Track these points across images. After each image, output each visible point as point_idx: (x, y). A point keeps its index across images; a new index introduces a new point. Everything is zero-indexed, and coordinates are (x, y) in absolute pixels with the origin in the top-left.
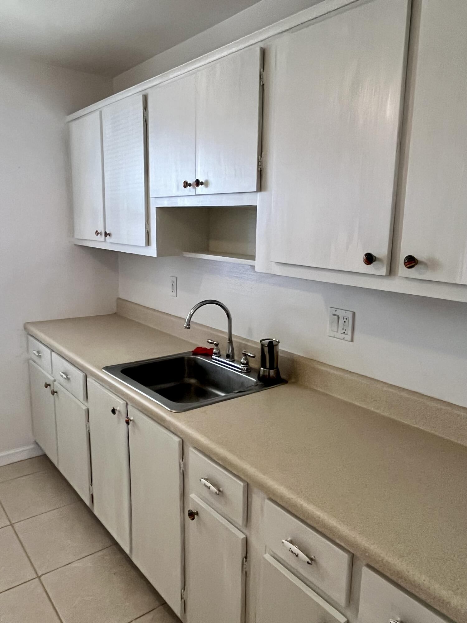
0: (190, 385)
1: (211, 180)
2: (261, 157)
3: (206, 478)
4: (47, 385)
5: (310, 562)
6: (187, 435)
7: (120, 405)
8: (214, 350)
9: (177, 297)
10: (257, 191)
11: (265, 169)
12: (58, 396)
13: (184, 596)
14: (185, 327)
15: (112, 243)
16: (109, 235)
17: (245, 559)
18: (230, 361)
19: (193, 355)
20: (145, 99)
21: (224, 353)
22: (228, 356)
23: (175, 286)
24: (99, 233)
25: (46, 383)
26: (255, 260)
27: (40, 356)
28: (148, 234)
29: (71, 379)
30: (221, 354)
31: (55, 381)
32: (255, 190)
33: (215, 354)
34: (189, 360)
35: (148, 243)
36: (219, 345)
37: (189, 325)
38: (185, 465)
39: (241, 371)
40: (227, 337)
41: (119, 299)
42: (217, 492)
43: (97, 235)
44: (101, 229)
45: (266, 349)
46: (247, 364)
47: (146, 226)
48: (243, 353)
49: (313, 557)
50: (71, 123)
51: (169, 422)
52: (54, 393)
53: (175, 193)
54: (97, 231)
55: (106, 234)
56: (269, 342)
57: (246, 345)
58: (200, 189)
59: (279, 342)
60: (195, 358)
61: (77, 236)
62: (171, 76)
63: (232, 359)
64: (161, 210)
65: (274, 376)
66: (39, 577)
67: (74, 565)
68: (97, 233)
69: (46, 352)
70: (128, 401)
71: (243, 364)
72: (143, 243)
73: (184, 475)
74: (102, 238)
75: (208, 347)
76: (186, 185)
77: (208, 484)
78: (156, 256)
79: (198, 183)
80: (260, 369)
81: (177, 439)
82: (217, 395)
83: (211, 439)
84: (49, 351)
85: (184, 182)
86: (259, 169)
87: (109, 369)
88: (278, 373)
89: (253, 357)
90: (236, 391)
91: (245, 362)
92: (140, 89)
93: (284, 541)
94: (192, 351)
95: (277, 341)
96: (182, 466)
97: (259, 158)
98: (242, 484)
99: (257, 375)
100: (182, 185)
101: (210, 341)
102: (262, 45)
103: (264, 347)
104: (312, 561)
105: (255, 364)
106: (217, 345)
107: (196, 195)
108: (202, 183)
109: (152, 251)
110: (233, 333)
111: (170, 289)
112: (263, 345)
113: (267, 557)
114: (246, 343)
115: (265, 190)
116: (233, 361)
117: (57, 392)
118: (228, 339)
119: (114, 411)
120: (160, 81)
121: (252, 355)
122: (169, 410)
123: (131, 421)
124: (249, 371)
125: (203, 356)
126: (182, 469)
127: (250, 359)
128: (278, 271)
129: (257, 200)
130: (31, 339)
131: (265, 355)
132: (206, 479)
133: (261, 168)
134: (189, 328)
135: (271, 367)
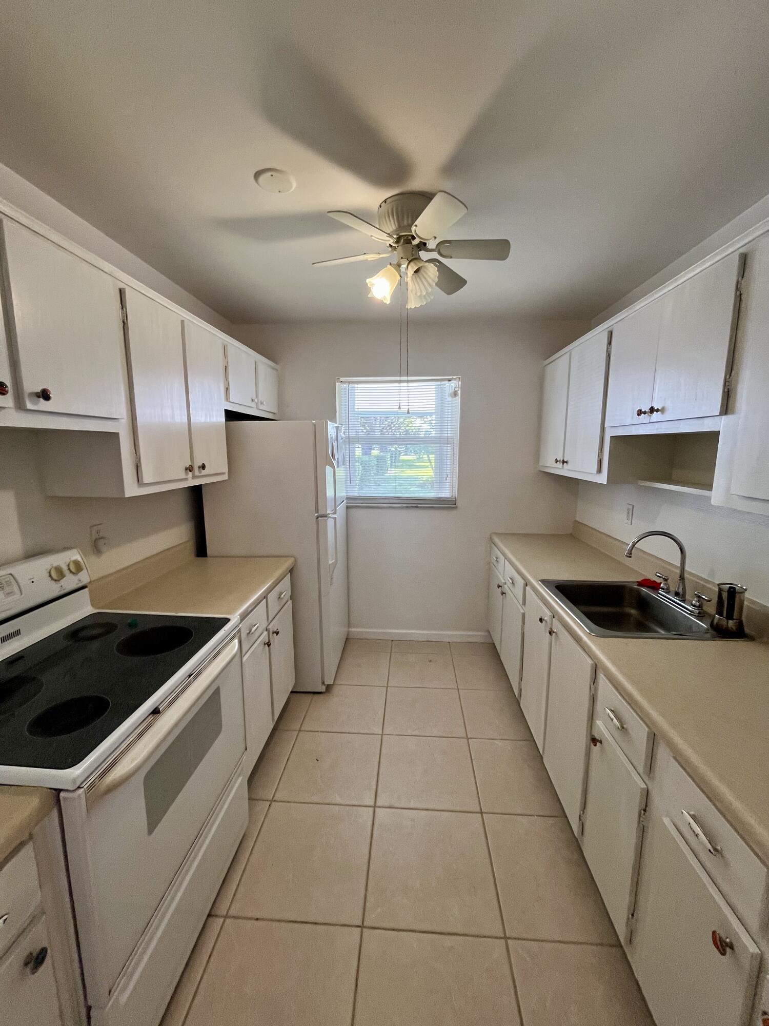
0: (629, 615)
1: (668, 405)
2: (730, 376)
3: (612, 709)
4: (499, 586)
5: (712, 851)
6: (600, 660)
7: (547, 615)
8: (662, 585)
9: (631, 524)
10: (721, 414)
11: (734, 390)
12: (505, 596)
13: (581, 818)
14: (626, 555)
15: (568, 470)
16: (567, 462)
17: (643, 812)
18: (679, 600)
19: (638, 585)
20: (611, 334)
21: (673, 589)
22: (677, 594)
23: (631, 513)
24: (558, 461)
25: (498, 584)
26: (711, 491)
27: (497, 561)
28: (600, 462)
29: (516, 584)
30: (671, 590)
31: (505, 583)
32: (718, 414)
33: (662, 589)
34: (632, 589)
35: (600, 470)
36: (668, 581)
37: (631, 554)
38: (596, 690)
39: (692, 612)
40: (678, 571)
41: (576, 521)
42: (620, 727)
43: (556, 463)
44: (560, 458)
45: (725, 595)
46: (700, 607)
47: (598, 455)
48: (696, 594)
49: (719, 848)
50: (547, 366)
51: (585, 643)
52: (503, 593)
53: (629, 422)
54: (556, 459)
55: (564, 462)
56: (730, 587)
57: (704, 586)
58: (655, 416)
59: (746, 590)
60: (638, 589)
61: (541, 464)
62: (638, 308)
63: (681, 598)
64: (615, 439)
65: (734, 628)
66: (468, 739)
67: (497, 742)
68: (557, 461)
69: (502, 558)
70: (555, 615)
71: (694, 606)
72: (595, 470)
73: (593, 699)
74: (560, 465)
75: (658, 580)
76: (640, 413)
77: (612, 716)
78: (606, 483)
79: (652, 410)
80: (715, 616)
81: (590, 662)
82: (657, 632)
83: (621, 672)
84: (503, 558)
85: (638, 411)
86: (726, 390)
87: (545, 582)
88: (740, 624)
89: (709, 601)
90: (674, 633)
91: (698, 604)
92: (605, 327)
93: (684, 812)
94: (638, 582)
95: (744, 588)
96: (592, 689)
97: (728, 377)
98: (647, 729)
99: (709, 621)
100: (636, 413)
101: (658, 574)
102: (742, 250)
103: (722, 592)
104: (716, 851)
105: (711, 609)
106: (666, 580)
107: (650, 423)
108: (657, 410)
109: (603, 479)
110: (687, 568)
111: (624, 516)
112: (720, 590)
113: (667, 821)
114: (705, 584)
115: (733, 413)
116: (684, 601)
117: (505, 594)
118: (679, 576)
119: (541, 620)
120: (626, 315)
121: (706, 599)
122: (588, 631)
123: (554, 632)
124: (701, 615)
125: (649, 589)
126: (592, 692)
127: (705, 602)
128: (743, 506)
129: (721, 424)
130: (493, 545)
131: (723, 601)
132: (612, 711)
133: (728, 389)
134: (630, 557)
135: (730, 617)
